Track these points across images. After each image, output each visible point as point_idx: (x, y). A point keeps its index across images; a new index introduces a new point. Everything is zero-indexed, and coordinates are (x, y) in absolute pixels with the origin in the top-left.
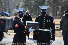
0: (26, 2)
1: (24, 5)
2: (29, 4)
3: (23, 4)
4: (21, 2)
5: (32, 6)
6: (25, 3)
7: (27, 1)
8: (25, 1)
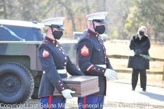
0: (144, 7)
1: (138, 14)
2: (153, 11)
3: (138, 10)
4: (132, 6)
5: (159, 15)
6: (141, 10)
7: (147, 5)
8: (142, 4)
